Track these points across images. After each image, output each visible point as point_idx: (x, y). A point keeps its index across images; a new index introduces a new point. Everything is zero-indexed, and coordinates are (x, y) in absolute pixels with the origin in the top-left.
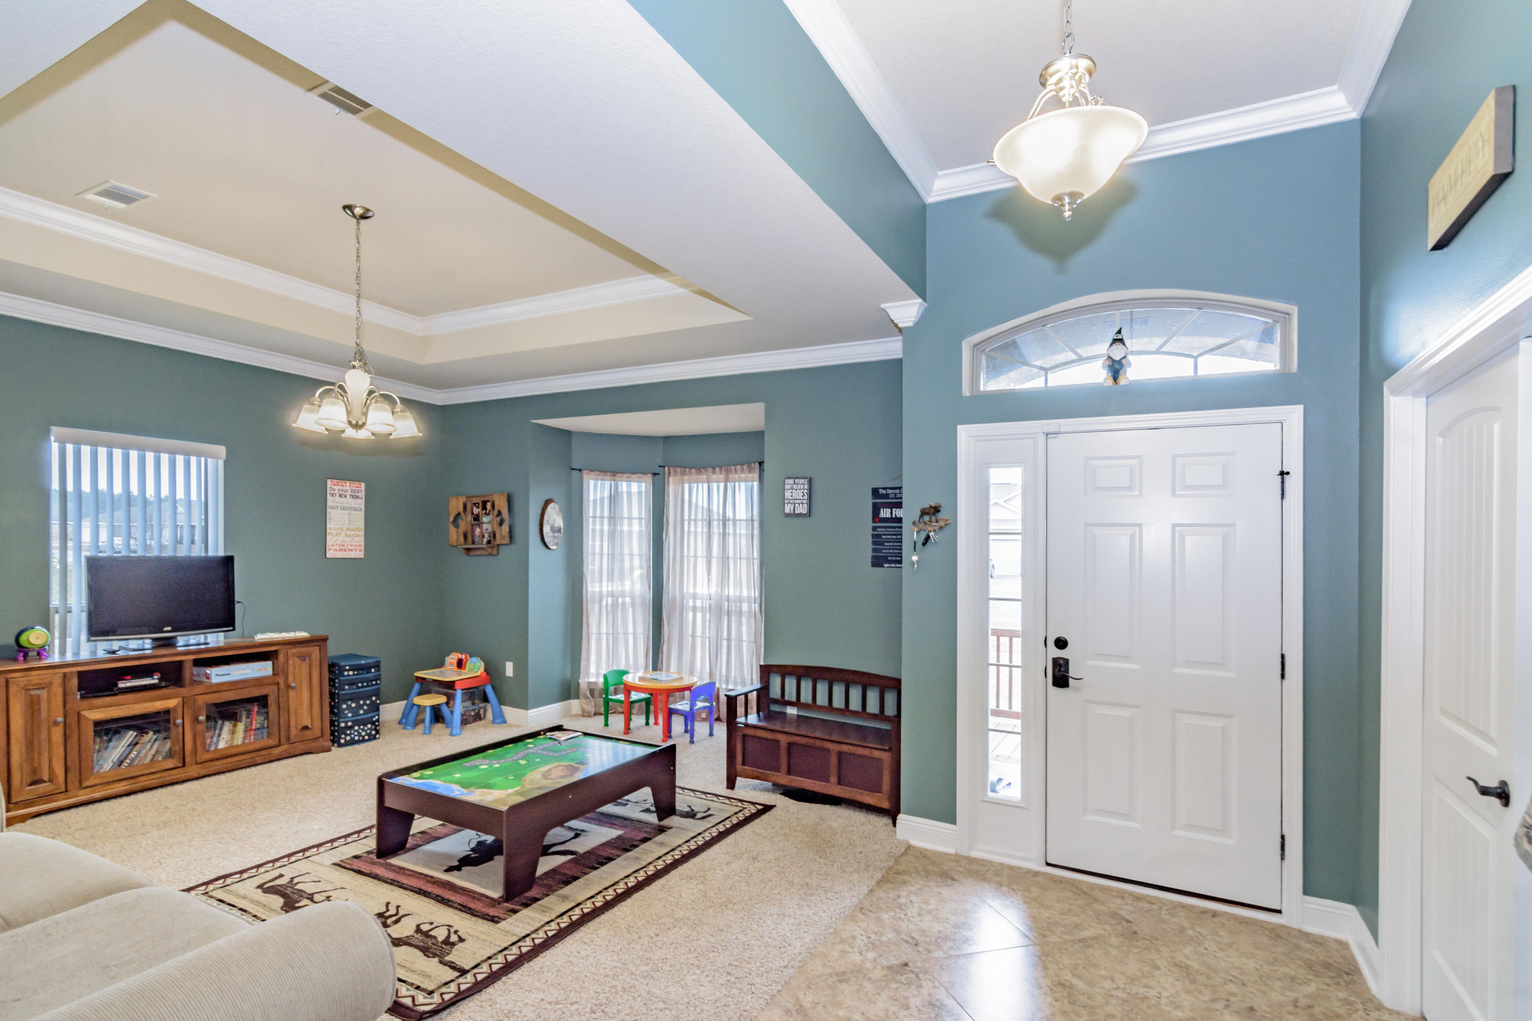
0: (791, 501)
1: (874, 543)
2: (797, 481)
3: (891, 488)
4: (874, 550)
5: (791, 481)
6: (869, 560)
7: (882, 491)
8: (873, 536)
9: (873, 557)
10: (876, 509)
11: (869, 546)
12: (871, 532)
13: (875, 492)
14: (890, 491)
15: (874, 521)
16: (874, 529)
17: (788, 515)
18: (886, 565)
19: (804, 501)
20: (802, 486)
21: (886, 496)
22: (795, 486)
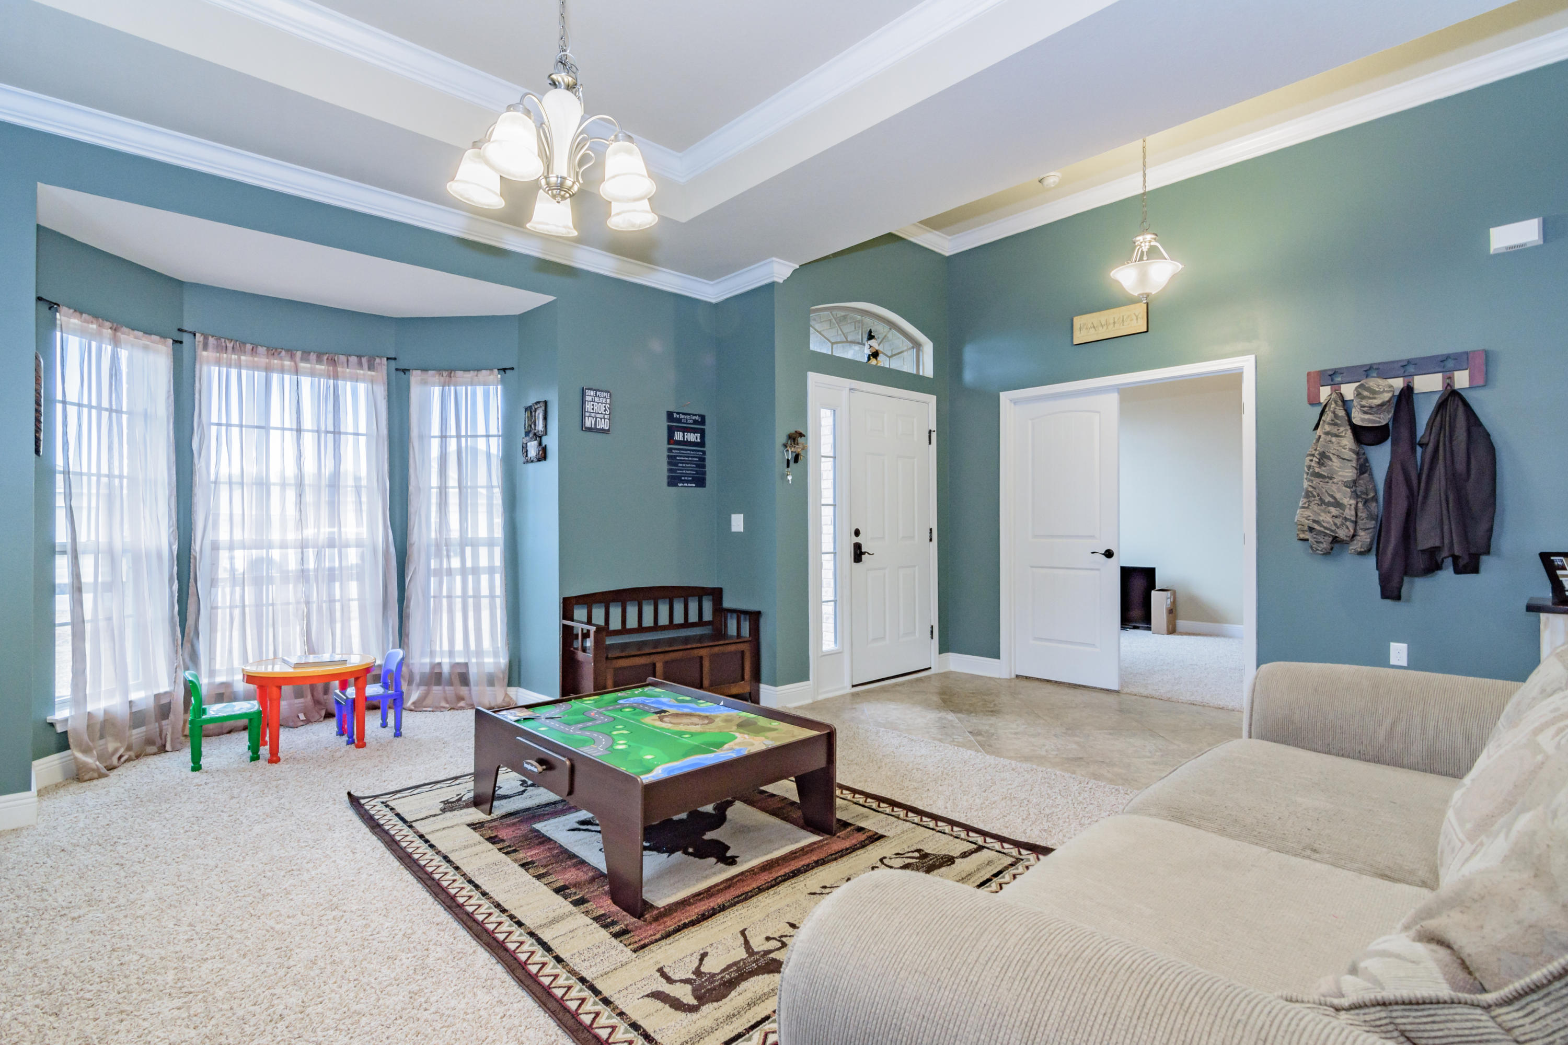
0: (593, 415)
1: (669, 463)
2: (598, 393)
3: (683, 414)
4: (670, 470)
5: (592, 393)
6: (665, 481)
7: (675, 415)
8: (669, 457)
9: (669, 477)
10: (671, 431)
11: (665, 467)
12: (666, 453)
13: (670, 415)
14: (682, 416)
15: (669, 443)
16: (670, 450)
17: (589, 429)
18: (680, 485)
19: (606, 417)
20: (604, 400)
21: (679, 421)
22: (596, 399)
